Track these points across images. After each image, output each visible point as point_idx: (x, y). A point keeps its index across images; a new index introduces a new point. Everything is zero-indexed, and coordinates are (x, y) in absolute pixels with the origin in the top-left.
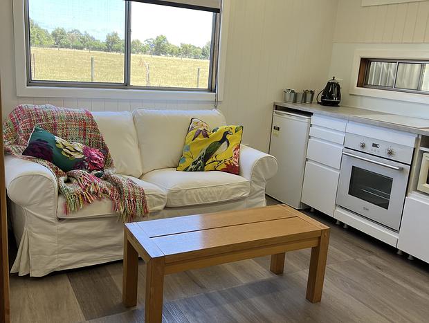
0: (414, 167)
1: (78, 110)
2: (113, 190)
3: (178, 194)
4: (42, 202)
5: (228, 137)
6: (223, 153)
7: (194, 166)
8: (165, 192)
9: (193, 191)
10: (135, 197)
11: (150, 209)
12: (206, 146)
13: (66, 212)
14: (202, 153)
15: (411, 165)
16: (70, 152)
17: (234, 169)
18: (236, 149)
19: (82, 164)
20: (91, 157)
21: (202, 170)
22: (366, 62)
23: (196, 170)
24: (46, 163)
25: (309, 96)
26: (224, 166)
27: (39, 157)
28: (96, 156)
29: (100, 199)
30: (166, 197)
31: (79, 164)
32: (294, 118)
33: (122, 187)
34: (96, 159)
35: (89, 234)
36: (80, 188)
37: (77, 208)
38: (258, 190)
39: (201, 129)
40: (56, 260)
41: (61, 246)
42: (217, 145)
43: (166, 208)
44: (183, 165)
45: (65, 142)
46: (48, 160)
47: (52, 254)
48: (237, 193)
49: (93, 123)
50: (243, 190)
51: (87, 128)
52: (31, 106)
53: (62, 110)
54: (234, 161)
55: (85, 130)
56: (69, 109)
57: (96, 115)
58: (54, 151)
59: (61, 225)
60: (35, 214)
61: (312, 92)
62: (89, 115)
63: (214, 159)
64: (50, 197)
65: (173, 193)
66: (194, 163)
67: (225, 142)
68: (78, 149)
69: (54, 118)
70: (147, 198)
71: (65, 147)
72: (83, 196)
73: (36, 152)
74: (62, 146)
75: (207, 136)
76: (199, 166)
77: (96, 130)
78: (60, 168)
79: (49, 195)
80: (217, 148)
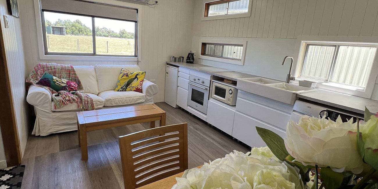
0: (211, 88)
1: (67, 65)
2: (78, 99)
3: (109, 101)
4: (43, 104)
5: (138, 76)
6: (135, 83)
7: (122, 89)
8: (104, 100)
9: (117, 100)
10: (88, 102)
11: (95, 107)
12: (127, 81)
13: (55, 108)
14: (125, 83)
15: (210, 87)
16: (59, 83)
17: (139, 90)
18: (141, 81)
19: (65, 88)
20: (70, 85)
21: (125, 91)
22: (204, 45)
23: (123, 91)
24: (47, 88)
25: (182, 59)
26: (135, 89)
27: (44, 85)
28: (73, 85)
29: (72, 103)
30: (104, 102)
31: (64, 88)
32: (173, 68)
33: (82, 98)
34: (73, 86)
35: (68, 118)
36: (62, 98)
37: (60, 107)
38: (149, 99)
39: (126, 73)
40: (52, 129)
41: (54, 123)
42: (133, 80)
43: (104, 107)
44: (117, 89)
45: (58, 79)
46: (48, 87)
47: (51, 126)
48: (139, 100)
49: (74, 71)
50: (142, 99)
51: (70, 73)
52: (44, 64)
53: (59, 65)
54: (139, 87)
55: (69, 74)
56: (63, 65)
57: (75, 67)
58: (52, 83)
59: (54, 114)
60: (41, 109)
61: (183, 57)
62: (71, 67)
63: (131, 86)
64: (47, 102)
65: (107, 101)
66: (122, 88)
67: (136, 79)
68: (64, 82)
69: (55, 69)
70: (94, 102)
71: (57, 81)
72: (62, 101)
73: (43, 83)
74: (56, 81)
75: (128, 76)
76: (124, 89)
77: (75, 74)
78: (54, 90)
79: (47, 101)
80: (133, 81)
